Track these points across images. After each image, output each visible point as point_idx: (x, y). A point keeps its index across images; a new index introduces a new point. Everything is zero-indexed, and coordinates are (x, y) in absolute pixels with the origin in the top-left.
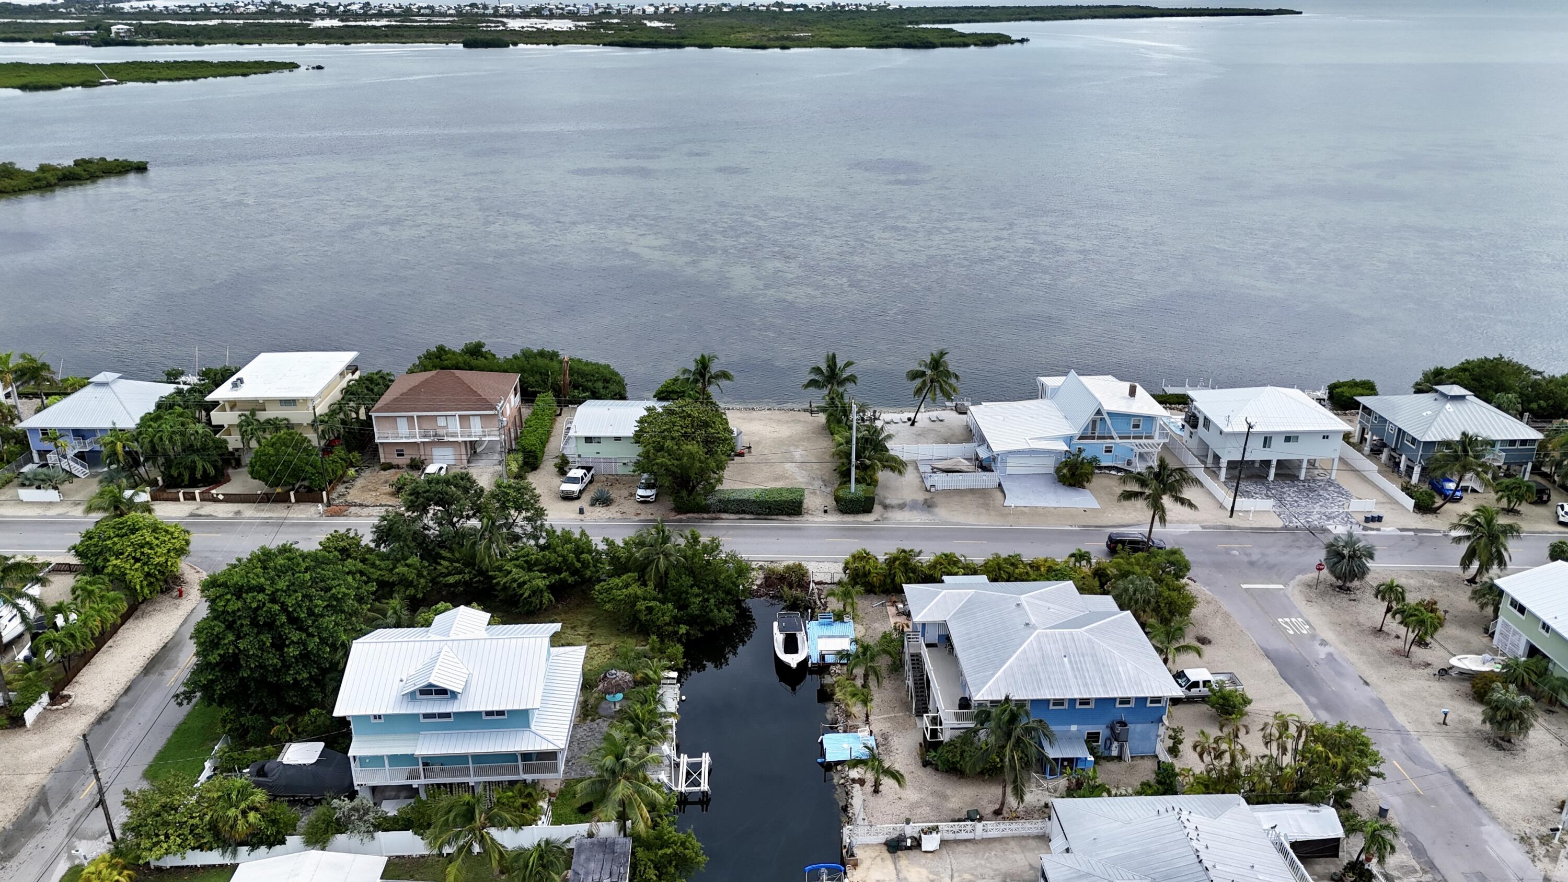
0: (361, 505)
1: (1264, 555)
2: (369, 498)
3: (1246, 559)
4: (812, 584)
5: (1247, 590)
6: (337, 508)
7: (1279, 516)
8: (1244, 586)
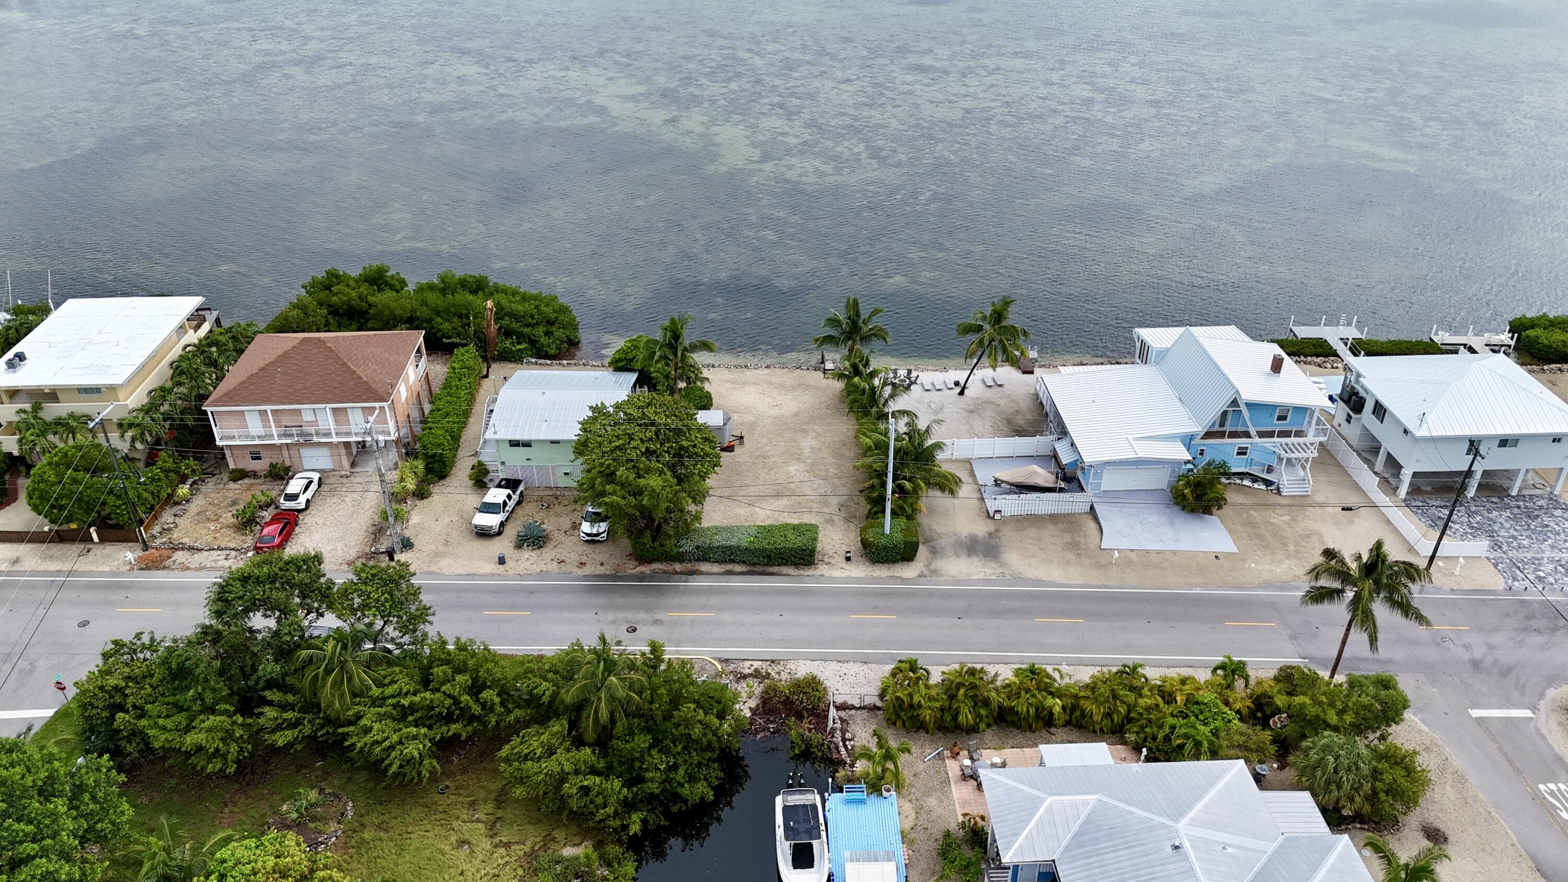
0: (191, 548)
1: (1490, 647)
2: (203, 535)
3: (1465, 656)
4: (833, 712)
5: (1480, 720)
6: (157, 553)
7: (1496, 565)
8: (1475, 713)
